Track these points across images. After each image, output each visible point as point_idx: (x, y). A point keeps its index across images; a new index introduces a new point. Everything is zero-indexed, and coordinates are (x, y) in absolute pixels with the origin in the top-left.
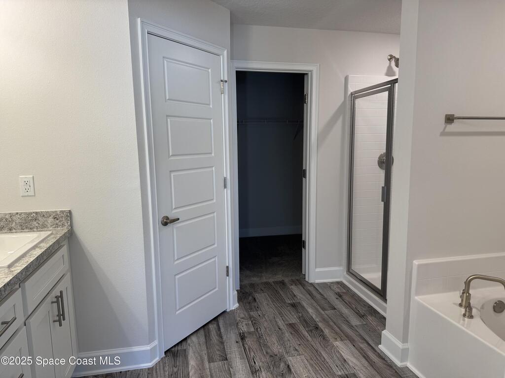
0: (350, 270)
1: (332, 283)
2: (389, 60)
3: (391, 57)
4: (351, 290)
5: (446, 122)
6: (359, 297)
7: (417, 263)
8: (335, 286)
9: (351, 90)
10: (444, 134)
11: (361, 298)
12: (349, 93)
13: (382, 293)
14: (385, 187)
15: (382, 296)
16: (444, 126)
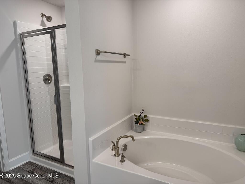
0: (35, 152)
1: (23, 165)
2: (42, 16)
3: (43, 15)
4: (38, 165)
5: (96, 54)
6: (45, 168)
7: (92, 140)
8: (26, 167)
9: (19, 31)
10: (96, 61)
11: (47, 168)
12: (18, 33)
13: (61, 161)
14: (56, 95)
15: (61, 162)
16: (96, 56)
